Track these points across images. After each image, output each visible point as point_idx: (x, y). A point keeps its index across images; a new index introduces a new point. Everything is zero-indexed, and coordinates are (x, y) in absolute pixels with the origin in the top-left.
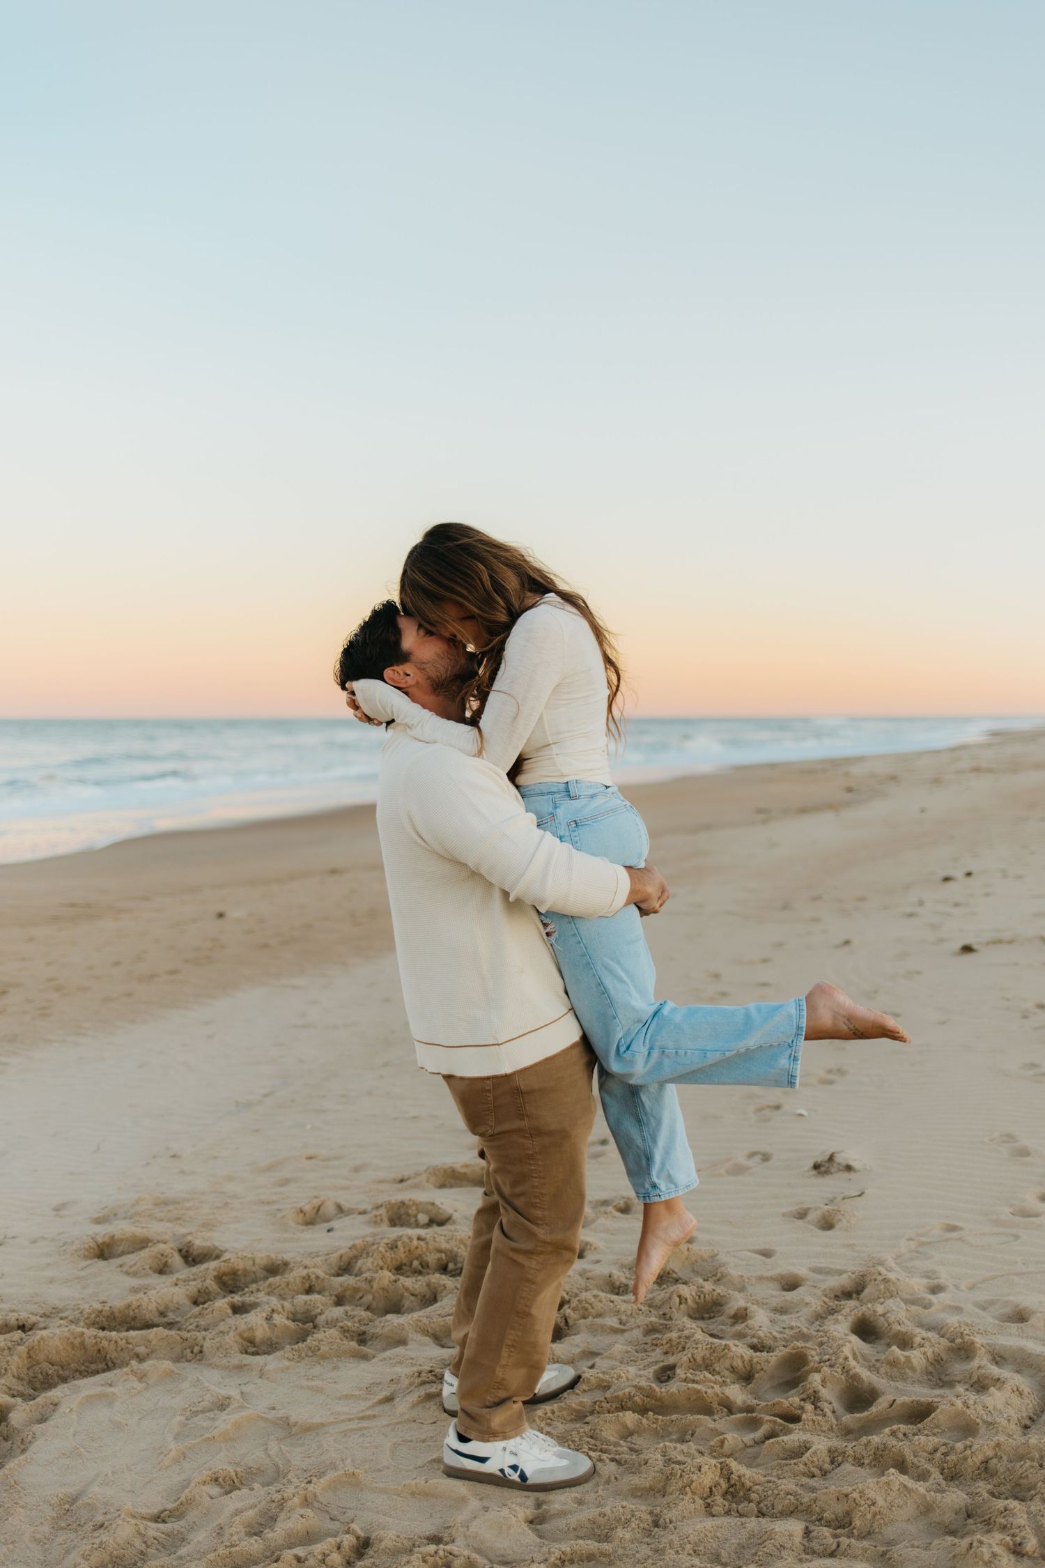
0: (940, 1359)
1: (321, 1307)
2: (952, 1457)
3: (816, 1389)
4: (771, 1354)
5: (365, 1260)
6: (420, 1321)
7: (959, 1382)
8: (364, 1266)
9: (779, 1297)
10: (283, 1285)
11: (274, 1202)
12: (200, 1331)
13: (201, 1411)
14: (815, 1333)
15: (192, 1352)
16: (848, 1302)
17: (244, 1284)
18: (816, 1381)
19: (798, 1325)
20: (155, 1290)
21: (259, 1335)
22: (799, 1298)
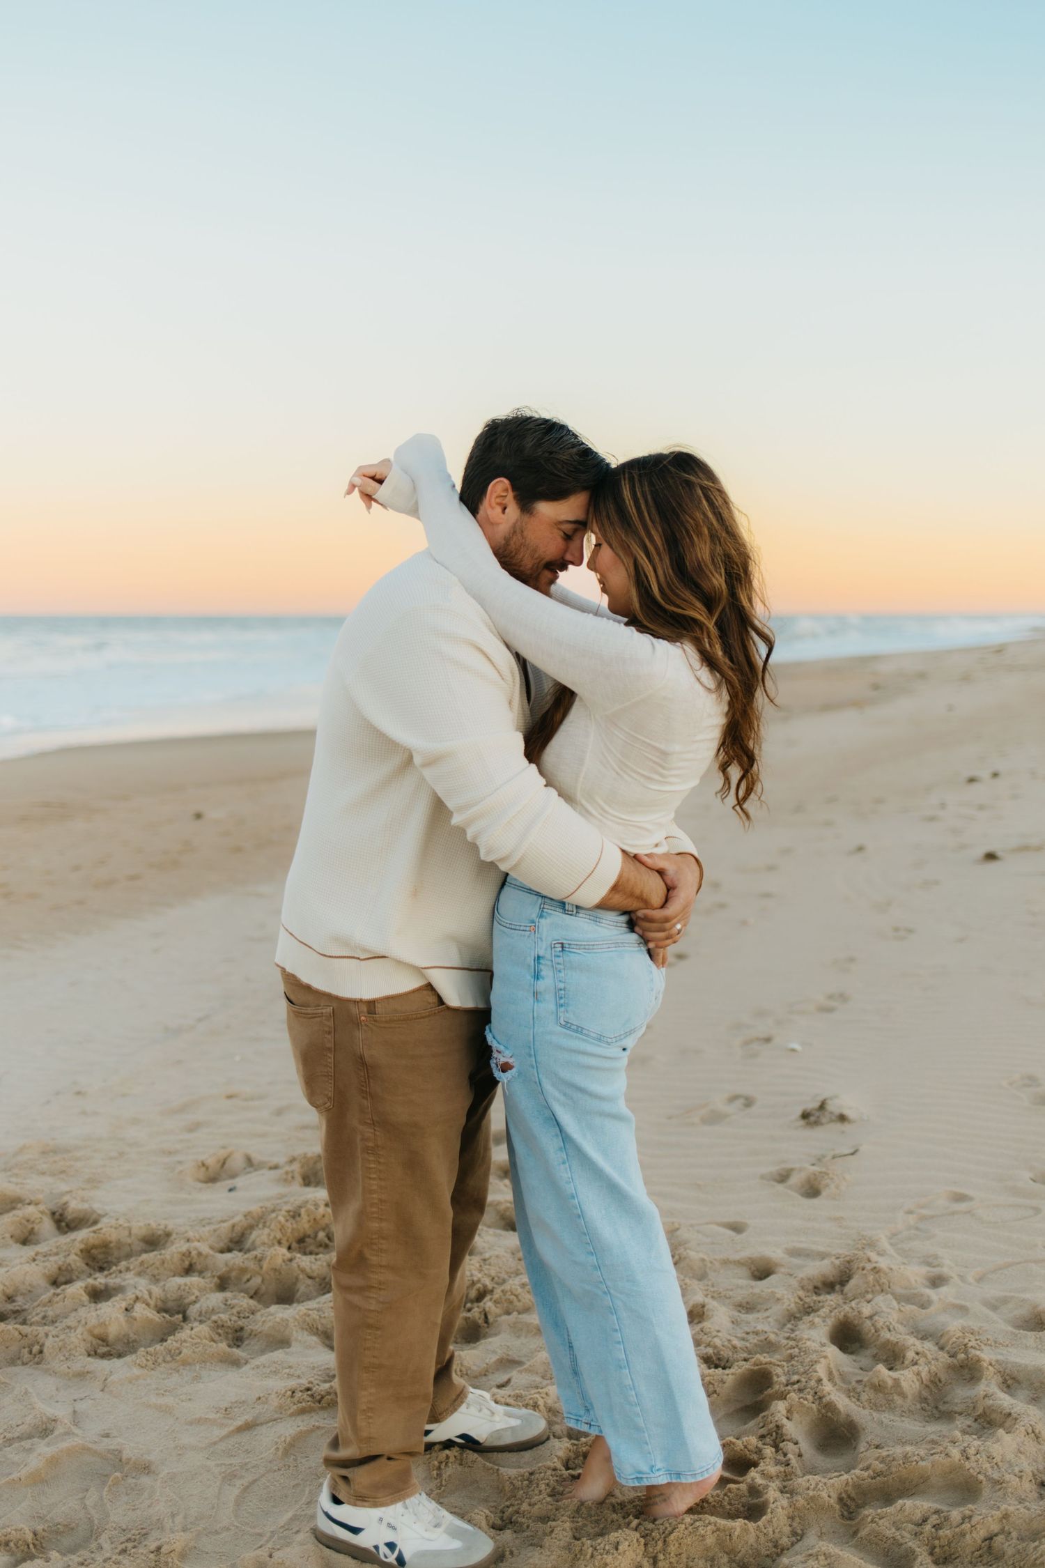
0: (937, 1380)
1: (197, 1293)
2: (945, 1533)
3: (779, 1423)
4: (727, 1371)
5: (260, 1232)
6: (309, 1315)
7: (960, 1414)
8: (258, 1239)
9: (745, 1287)
10: (158, 1263)
11: (176, 1152)
12: (45, 1324)
13: (18, 1437)
14: (784, 1342)
15: (30, 1352)
16: (828, 1297)
17: (114, 1260)
18: (779, 1412)
19: (765, 1329)
20: (7, 1266)
21: (113, 1331)
22: (770, 1290)
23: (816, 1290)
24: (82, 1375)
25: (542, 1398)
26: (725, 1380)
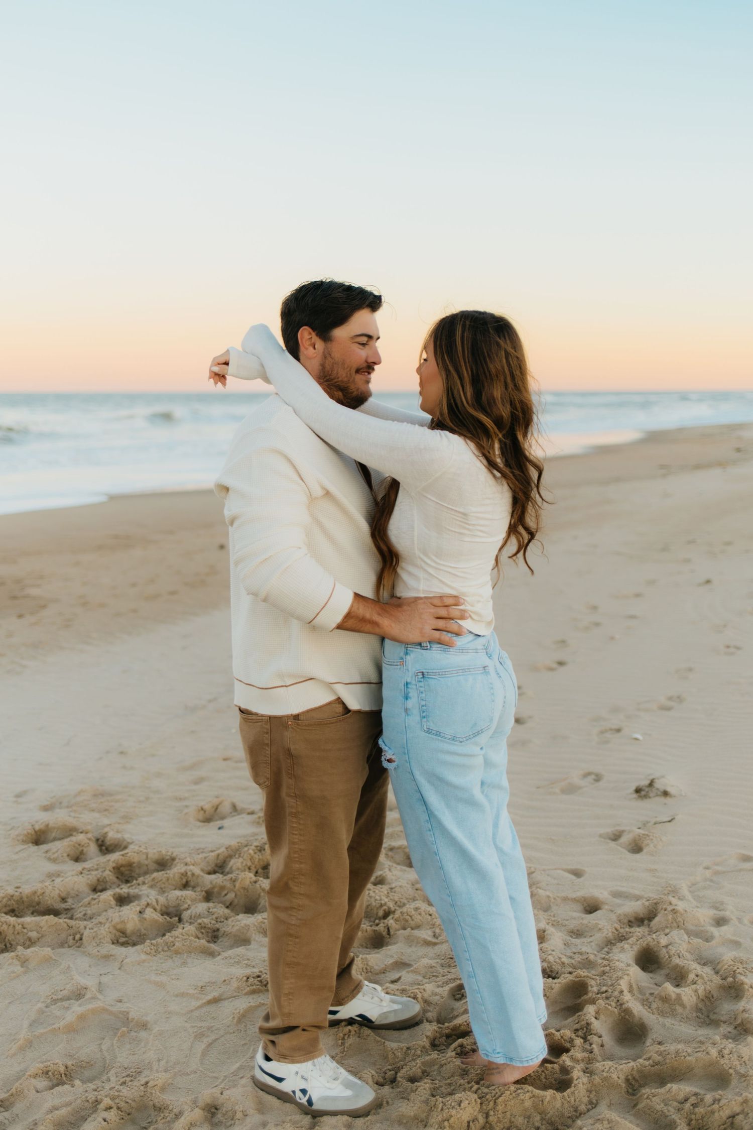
0: (710, 996)
1: (189, 902)
2: (701, 1109)
3: (589, 1022)
4: (555, 981)
5: (236, 860)
6: (264, 923)
7: (725, 1022)
8: (234, 866)
9: (577, 917)
10: (164, 880)
11: (185, 799)
12: (85, 920)
13: (61, 999)
14: (600, 961)
15: (74, 939)
16: (638, 929)
17: (136, 876)
18: (589, 1013)
19: (588, 951)
20: (63, 877)
21: (130, 927)
22: (594, 922)
23: (630, 924)
24: (107, 957)
25: (421, 992)
26: (553, 987)
